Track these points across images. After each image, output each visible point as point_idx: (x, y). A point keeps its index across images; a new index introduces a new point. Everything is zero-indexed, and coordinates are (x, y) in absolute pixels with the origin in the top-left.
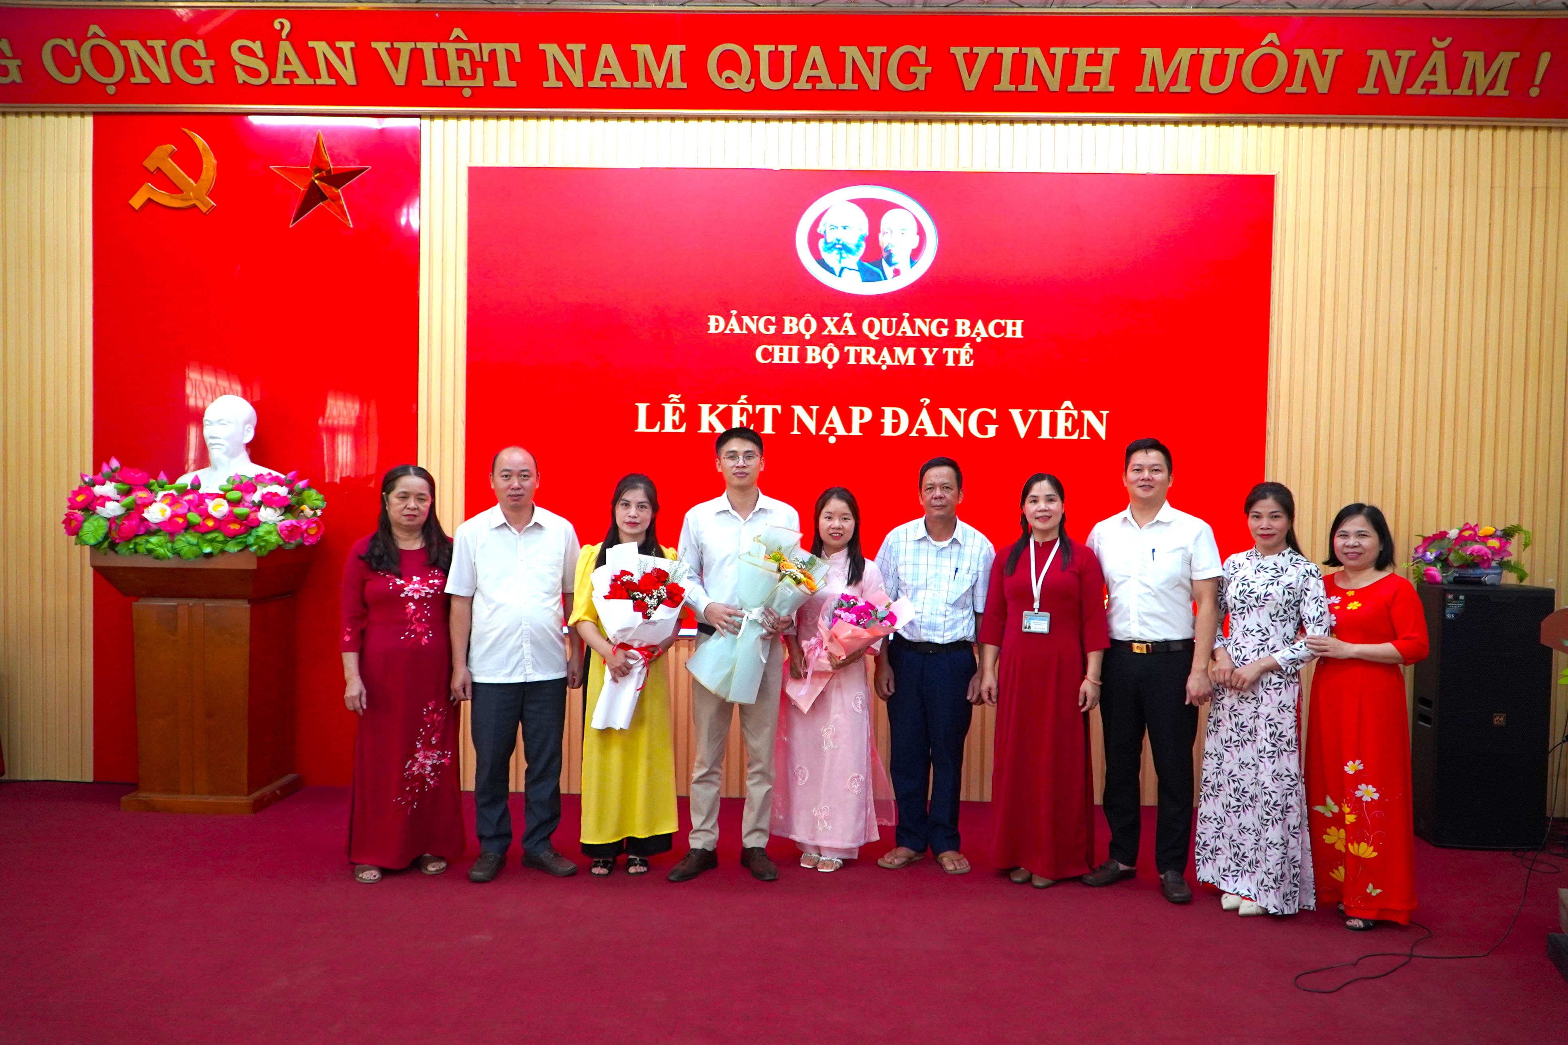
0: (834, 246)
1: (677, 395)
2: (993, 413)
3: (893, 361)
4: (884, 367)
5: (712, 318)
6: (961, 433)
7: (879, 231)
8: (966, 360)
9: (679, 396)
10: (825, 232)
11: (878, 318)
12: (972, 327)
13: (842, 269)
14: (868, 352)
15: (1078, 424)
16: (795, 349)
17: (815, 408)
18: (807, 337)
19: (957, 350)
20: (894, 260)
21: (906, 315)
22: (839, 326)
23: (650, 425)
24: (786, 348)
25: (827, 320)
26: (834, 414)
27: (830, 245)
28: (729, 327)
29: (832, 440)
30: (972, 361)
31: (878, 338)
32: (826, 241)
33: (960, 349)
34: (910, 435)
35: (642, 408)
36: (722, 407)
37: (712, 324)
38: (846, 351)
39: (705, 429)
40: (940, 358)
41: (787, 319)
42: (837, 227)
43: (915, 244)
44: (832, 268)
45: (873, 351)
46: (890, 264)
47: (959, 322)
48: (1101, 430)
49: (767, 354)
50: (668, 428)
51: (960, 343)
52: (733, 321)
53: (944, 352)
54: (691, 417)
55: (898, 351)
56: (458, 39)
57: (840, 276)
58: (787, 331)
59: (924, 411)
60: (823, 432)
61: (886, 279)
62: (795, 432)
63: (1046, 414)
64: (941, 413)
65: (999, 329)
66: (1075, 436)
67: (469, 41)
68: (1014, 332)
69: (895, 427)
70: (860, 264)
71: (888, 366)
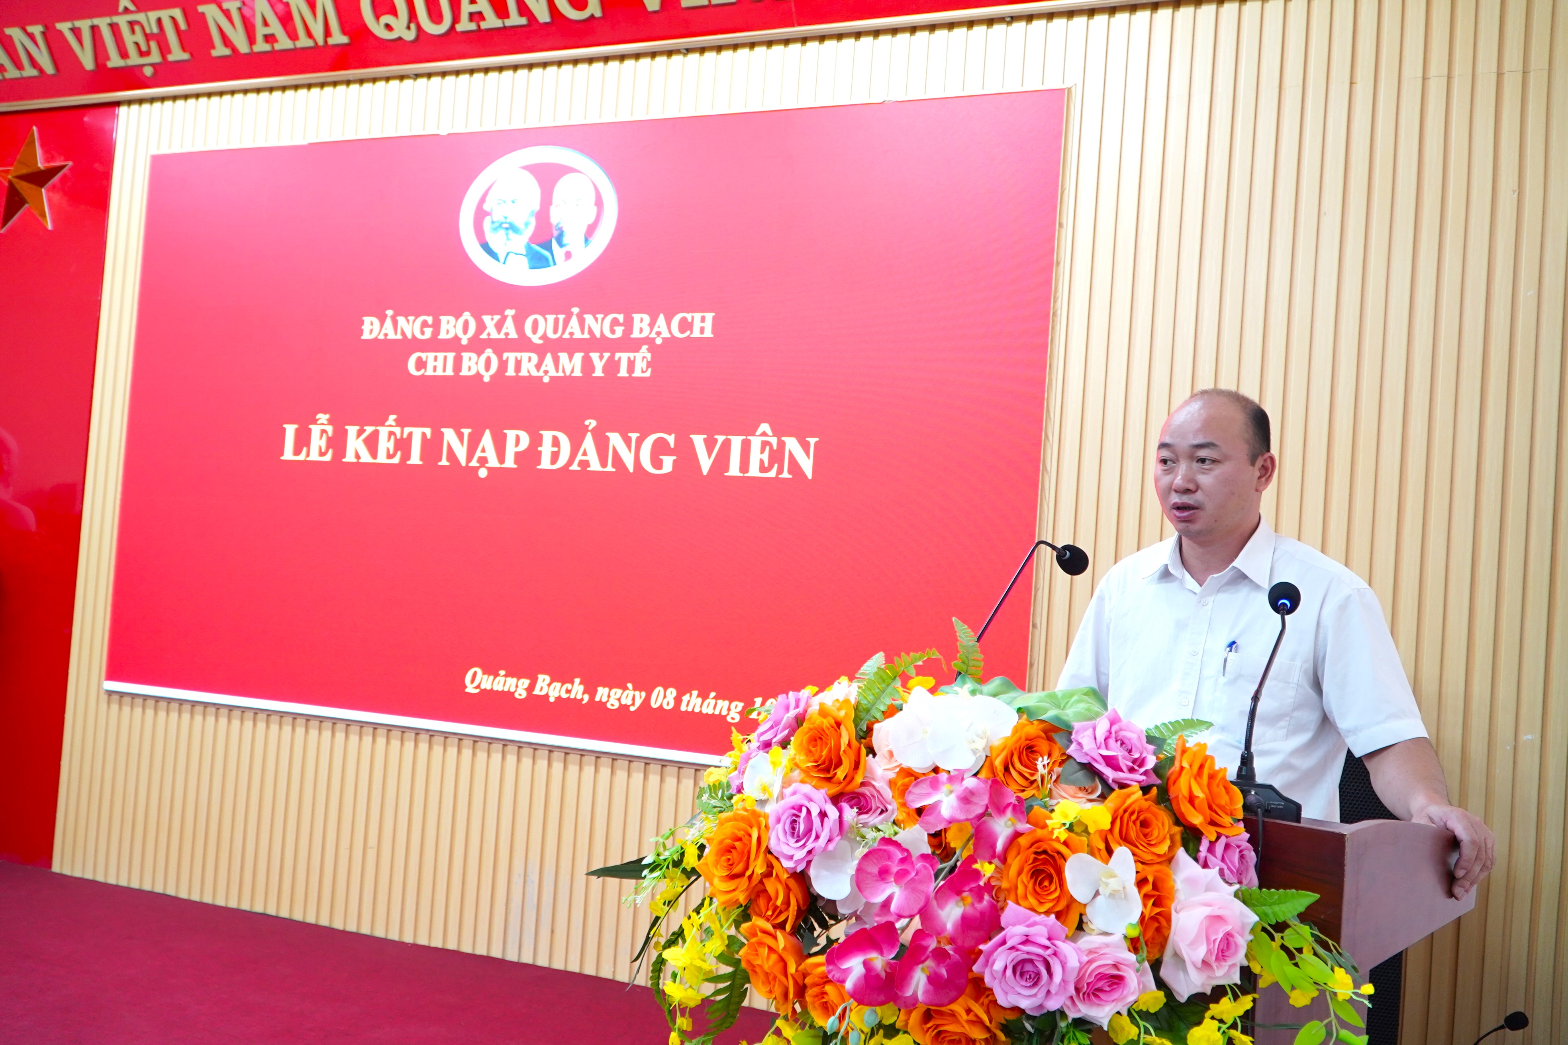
0: (500, 226)
1: (325, 413)
2: (671, 439)
3: (557, 371)
4: (546, 380)
5: (367, 320)
6: (631, 468)
7: (550, 203)
8: (642, 369)
9: (327, 416)
10: (492, 209)
11: (543, 315)
12: (652, 325)
13: (508, 254)
14: (530, 359)
15: (777, 456)
16: (451, 356)
17: (466, 432)
18: (464, 342)
19: (631, 355)
20: (565, 240)
21: (575, 310)
22: (499, 326)
23: (297, 452)
24: (440, 356)
25: (486, 319)
26: (487, 440)
27: (497, 225)
28: (384, 331)
29: (483, 473)
30: (650, 370)
31: (541, 342)
32: (492, 218)
33: (636, 354)
34: (571, 468)
35: (290, 430)
36: (369, 429)
37: (366, 327)
38: (504, 358)
39: (350, 458)
40: (612, 366)
41: (444, 319)
42: (505, 202)
43: (591, 220)
44: (496, 254)
45: (535, 358)
46: (561, 245)
47: (637, 317)
48: (807, 466)
49: (421, 364)
50: (314, 456)
51: (633, 345)
52: (388, 322)
53: (616, 359)
54: (337, 443)
55: (563, 357)
56: (127, 11)
57: (504, 263)
58: (443, 335)
59: (589, 437)
60: (474, 463)
61: (555, 264)
62: (444, 462)
63: (736, 442)
64: (608, 438)
65: (685, 325)
66: (772, 474)
67: (139, 10)
68: (702, 330)
69: (555, 457)
70: (529, 248)
71: (551, 377)
